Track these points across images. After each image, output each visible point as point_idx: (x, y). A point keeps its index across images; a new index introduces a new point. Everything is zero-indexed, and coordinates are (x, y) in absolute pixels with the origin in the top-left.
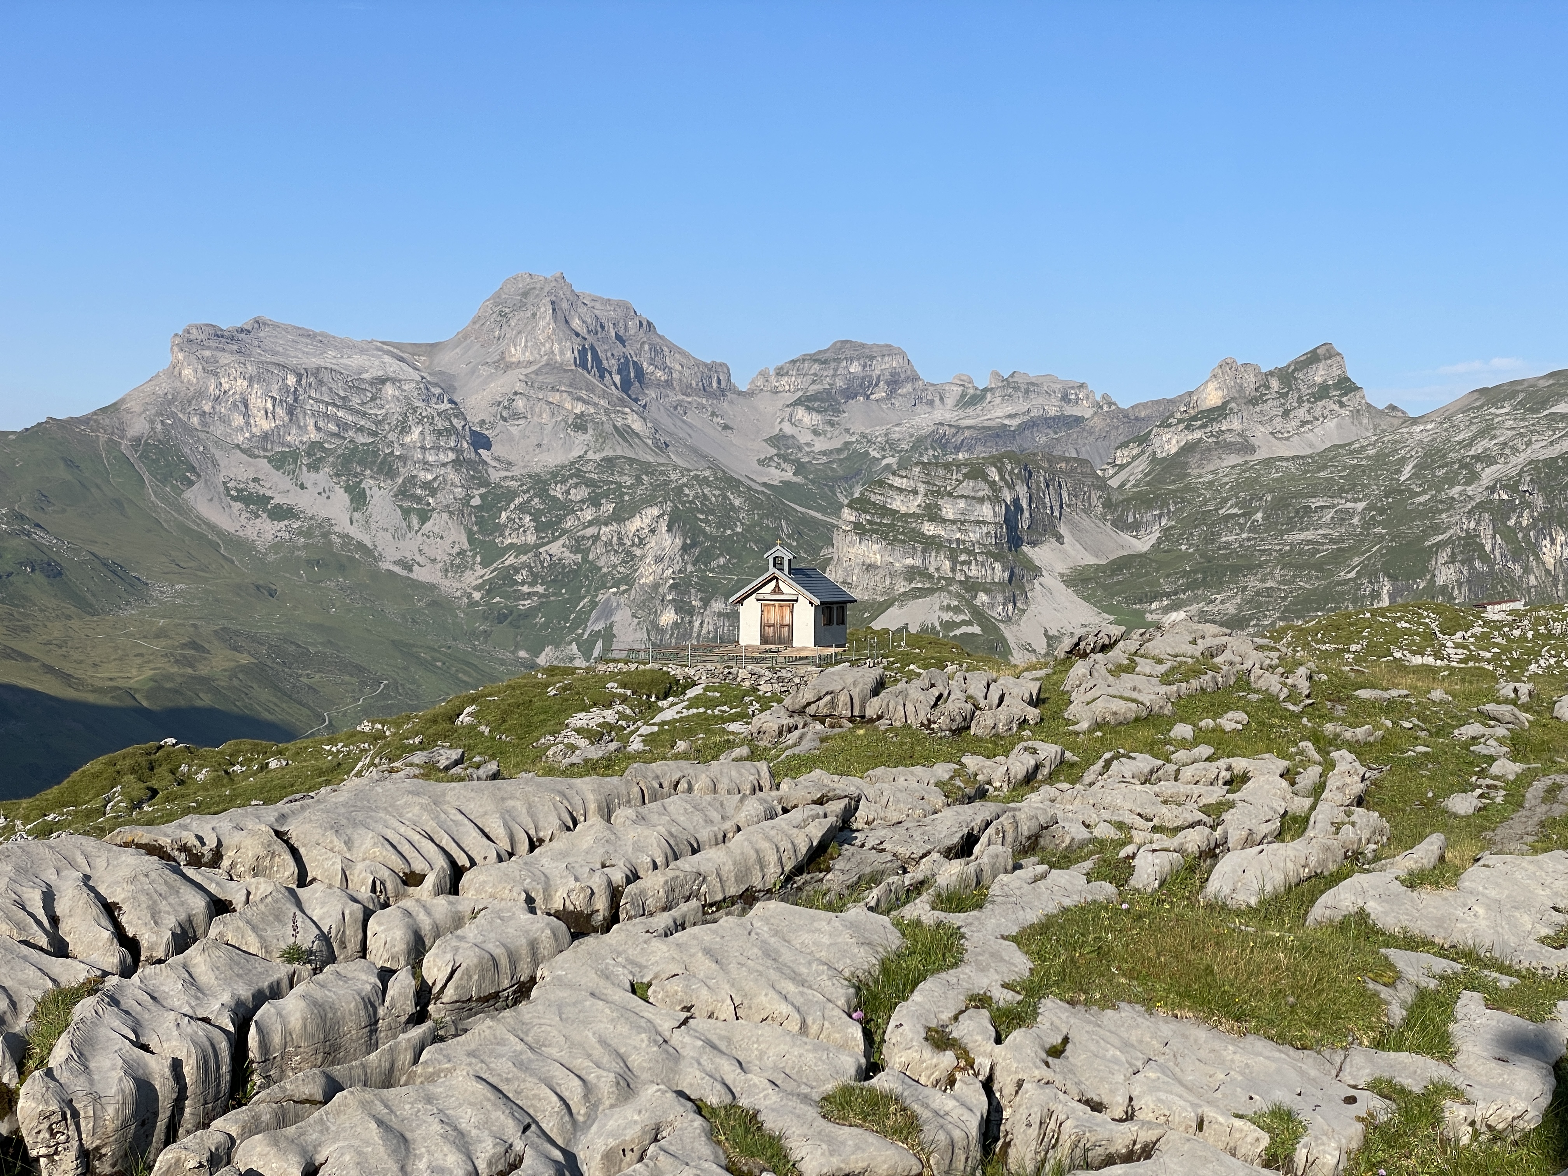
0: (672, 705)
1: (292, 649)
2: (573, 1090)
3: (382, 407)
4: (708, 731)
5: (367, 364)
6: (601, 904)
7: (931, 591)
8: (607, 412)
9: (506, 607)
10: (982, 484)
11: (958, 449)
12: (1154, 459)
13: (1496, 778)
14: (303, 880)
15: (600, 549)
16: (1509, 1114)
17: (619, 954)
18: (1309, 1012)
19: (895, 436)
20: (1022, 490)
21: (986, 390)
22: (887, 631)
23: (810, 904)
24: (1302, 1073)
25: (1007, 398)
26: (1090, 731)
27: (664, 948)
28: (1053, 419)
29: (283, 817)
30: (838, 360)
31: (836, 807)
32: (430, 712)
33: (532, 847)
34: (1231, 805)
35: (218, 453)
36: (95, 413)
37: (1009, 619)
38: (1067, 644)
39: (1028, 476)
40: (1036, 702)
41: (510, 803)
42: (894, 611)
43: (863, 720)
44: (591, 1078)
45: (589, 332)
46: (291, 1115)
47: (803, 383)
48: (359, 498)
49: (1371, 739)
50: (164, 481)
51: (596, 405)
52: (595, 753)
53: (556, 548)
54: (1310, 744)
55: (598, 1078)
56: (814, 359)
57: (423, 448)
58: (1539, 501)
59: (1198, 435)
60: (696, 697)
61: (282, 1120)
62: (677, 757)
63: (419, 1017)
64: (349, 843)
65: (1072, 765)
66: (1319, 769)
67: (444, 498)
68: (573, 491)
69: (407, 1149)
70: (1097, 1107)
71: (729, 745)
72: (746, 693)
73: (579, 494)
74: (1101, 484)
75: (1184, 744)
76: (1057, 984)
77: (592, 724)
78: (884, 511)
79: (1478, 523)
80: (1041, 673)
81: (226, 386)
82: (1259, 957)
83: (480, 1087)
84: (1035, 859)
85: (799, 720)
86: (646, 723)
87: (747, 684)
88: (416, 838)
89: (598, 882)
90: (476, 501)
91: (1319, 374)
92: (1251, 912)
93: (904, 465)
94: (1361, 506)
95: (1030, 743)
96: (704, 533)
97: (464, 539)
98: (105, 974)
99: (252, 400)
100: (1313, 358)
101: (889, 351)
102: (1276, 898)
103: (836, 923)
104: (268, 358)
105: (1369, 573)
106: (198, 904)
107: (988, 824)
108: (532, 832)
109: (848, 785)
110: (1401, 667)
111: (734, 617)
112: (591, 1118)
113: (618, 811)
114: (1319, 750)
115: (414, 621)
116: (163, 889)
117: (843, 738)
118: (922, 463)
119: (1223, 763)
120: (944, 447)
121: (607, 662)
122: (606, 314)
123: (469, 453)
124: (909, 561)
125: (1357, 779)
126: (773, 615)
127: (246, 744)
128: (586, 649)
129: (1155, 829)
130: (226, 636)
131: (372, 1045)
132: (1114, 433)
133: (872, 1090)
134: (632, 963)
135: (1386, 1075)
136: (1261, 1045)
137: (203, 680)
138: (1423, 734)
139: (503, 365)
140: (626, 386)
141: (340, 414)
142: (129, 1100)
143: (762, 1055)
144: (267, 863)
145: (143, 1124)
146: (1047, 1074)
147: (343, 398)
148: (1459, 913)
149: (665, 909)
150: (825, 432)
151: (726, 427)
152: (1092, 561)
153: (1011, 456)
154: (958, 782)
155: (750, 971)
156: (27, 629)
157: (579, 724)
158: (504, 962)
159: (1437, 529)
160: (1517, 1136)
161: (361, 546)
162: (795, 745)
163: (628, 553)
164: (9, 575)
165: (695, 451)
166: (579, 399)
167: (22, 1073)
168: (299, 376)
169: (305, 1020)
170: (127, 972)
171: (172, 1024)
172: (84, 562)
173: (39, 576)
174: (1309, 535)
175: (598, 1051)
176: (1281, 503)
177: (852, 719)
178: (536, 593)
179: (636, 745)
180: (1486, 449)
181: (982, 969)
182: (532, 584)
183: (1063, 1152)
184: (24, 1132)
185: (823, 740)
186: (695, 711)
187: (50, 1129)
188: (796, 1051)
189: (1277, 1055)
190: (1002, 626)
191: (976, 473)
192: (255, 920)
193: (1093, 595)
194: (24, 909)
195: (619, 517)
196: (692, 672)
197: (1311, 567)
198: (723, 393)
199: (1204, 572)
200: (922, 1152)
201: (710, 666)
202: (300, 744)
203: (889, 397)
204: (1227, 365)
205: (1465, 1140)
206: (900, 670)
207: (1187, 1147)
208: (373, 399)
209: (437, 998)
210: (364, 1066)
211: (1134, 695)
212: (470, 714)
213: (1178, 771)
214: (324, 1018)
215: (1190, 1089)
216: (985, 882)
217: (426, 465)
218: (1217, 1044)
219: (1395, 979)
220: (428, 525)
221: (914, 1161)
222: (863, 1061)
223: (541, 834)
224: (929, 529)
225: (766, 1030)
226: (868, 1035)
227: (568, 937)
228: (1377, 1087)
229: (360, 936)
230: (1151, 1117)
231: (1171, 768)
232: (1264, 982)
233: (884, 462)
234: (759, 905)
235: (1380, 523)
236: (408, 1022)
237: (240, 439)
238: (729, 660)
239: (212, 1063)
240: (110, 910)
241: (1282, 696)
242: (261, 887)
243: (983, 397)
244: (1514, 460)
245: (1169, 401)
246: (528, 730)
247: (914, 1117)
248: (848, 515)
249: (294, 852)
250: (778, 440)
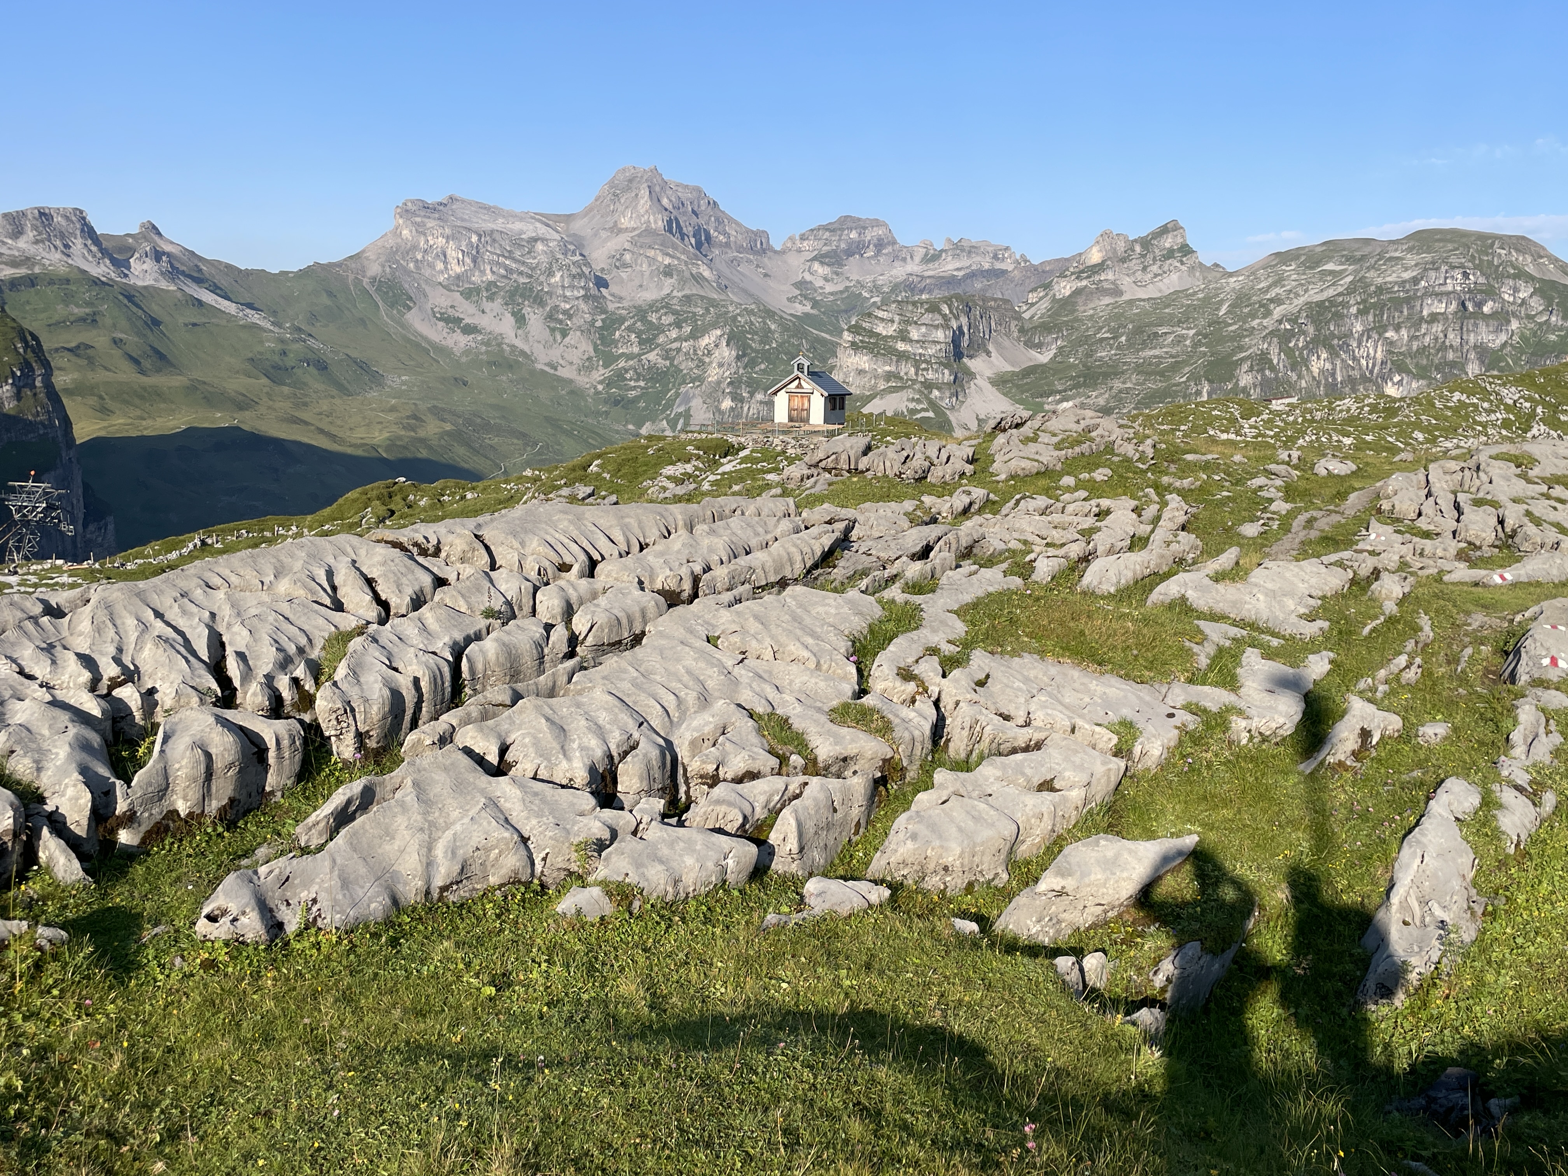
0: (730, 461)
1: (479, 420)
2: (670, 702)
3: (535, 258)
4: (754, 479)
5: (525, 228)
6: (687, 586)
7: (902, 388)
8: (686, 263)
9: (619, 395)
10: (937, 316)
11: (922, 292)
12: (1054, 300)
13: (1274, 513)
14: (493, 566)
15: (681, 357)
16: (1274, 725)
17: (699, 618)
18: (1146, 660)
19: (880, 283)
20: (964, 320)
21: (942, 251)
22: (872, 414)
23: (822, 588)
24: (1139, 698)
25: (956, 256)
26: (1007, 480)
27: (728, 614)
28: (987, 271)
29: (479, 526)
30: (842, 230)
31: (840, 526)
32: (570, 464)
33: (642, 549)
34: (1099, 529)
35: (428, 289)
36: (345, 260)
37: (953, 407)
38: (992, 423)
39: (968, 311)
40: (971, 461)
41: (627, 520)
42: (876, 401)
43: (857, 471)
44: (682, 694)
45: (674, 208)
46: (491, 713)
47: (818, 245)
48: (521, 320)
49: (1193, 487)
50: (392, 306)
51: (678, 259)
52: (680, 490)
53: (652, 356)
54: (1152, 490)
55: (687, 694)
56: (825, 228)
57: (563, 287)
58: (1311, 329)
59: (1084, 283)
60: (746, 457)
61: (485, 716)
62: (734, 494)
63: (571, 654)
64: (523, 544)
65: (994, 503)
66: (1158, 506)
67: (578, 321)
68: (663, 318)
69: (565, 736)
70: (1007, 718)
71: (768, 486)
72: (779, 455)
73: (667, 320)
74: (1018, 317)
75: (1069, 489)
76: (983, 641)
77: (677, 473)
78: (871, 333)
79: (1269, 344)
80: (974, 442)
81: (431, 242)
82: (1114, 625)
83: (610, 698)
84: (971, 561)
85: (814, 471)
86: (713, 473)
87: (779, 448)
88: (566, 541)
89: (684, 571)
90: (599, 324)
91: (1168, 242)
92: (1110, 597)
93: (886, 302)
94: (1192, 332)
95: (966, 488)
96: (751, 347)
97: (591, 349)
98: (368, 623)
99: (449, 252)
100: (1164, 230)
101: (876, 223)
102: (1128, 588)
103: (840, 600)
104: (459, 223)
105: (1195, 378)
106: (427, 580)
107: (939, 539)
108: (642, 540)
109: (849, 513)
110: (1213, 440)
111: (770, 404)
112: (682, 720)
113: (698, 527)
114: (1158, 494)
115: (559, 403)
116: (403, 570)
117: (843, 483)
118: (898, 302)
119: (1093, 502)
120: (912, 290)
121: (687, 432)
122: (686, 196)
123: (594, 291)
124: (887, 368)
125: (1183, 513)
126: (796, 402)
127: (451, 482)
128: (673, 424)
129: (1048, 545)
130: (437, 412)
131: (541, 671)
132: (1027, 281)
133: (862, 705)
134: (708, 623)
135: (1194, 701)
136: (1114, 681)
137: (422, 441)
138: (1227, 484)
139: (616, 230)
140: (699, 246)
141: (507, 262)
142: (387, 702)
143: (791, 682)
144: (470, 555)
145: (396, 717)
146: (975, 697)
147: (510, 252)
148: (1247, 598)
149: (728, 590)
150: (833, 279)
151: (766, 275)
152: (1009, 368)
153: (958, 297)
154: (919, 513)
155: (784, 630)
156: (305, 404)
157: (669, 473)
158: (624, 621)
159: (1241, 349)
160: (1278, 739)
161: (523, 353)
162: (811, 487)
163: (700, 360)
164: (293, 368)
165: (745, 291)
166: (668, 254)
167: (318, 684)
168: (480, 236)
169: (498, 654)
170: (382, 622)
171: (413, 656)
172: (341, 360)
173: (312, 369)
174: (1156, 352)
175: (686, 678)
176: (1138, 331)
177: (849, 471)
178: (639, 387)
179: (706, 486)
180: (1278, 294)
181: (934, 631)
182: (637, 380)
183: (984, 745)
184: (320, 721)
185: (830, 485)
186: (744, 466)
187: (337, 719)
188: (813, 680)
189: (1124, 687)
190: (948, 412)
191: (934, 308)
192: (463, 591)
193: (1009, 392)
194: (314, 580)
195: (695, 335)
196: (743, 440)
197: (1156, 373)
198: (764, 251)
199: (1085, 377)
200: (894, 744)
201: (755, 436)
202: (486, 483)
203: (876, 256)
204: (1106, 235)
205: (1244, 742)
206: (880, 441)
207: (1064, 743)
208: (529, 253)
209: (582, 643)
210: (536, 684)
211: (1037, 457)
212: (597, 466)
213: (1064, 507)
214: (510, 654)
215: (1067, 708)
216: (937, 576)
217: (566, 299)
218: (1086, 680)
219: (1203, 639)
220: (567, 339)
221: (889, 749)
222: (857, 687)
223: (647, 541)
224: (901, 346)
225: (794, 667)
226: (860, 671)
227: (666, 606)
228: (1188, 708)
229: (531, 603)
230: (1041, 724)
231: (1060, 505)
232: (1118, 641)
233: (872, 300)
234: (789, 588)
235: (1204, 345)
236: (564, 657)
237: (441, 279)
238: (766, 433)
239: (439, 682)
240: (370, 582)
241: (1135, 459)
242: (467, 570)
243: (940, 256)
244: (1296, 302)
245: (1066, 259)
246: (635, 476)
247: (889, 722)
248: (847, 336)
249: (487, 548)
250: (801, 285)
